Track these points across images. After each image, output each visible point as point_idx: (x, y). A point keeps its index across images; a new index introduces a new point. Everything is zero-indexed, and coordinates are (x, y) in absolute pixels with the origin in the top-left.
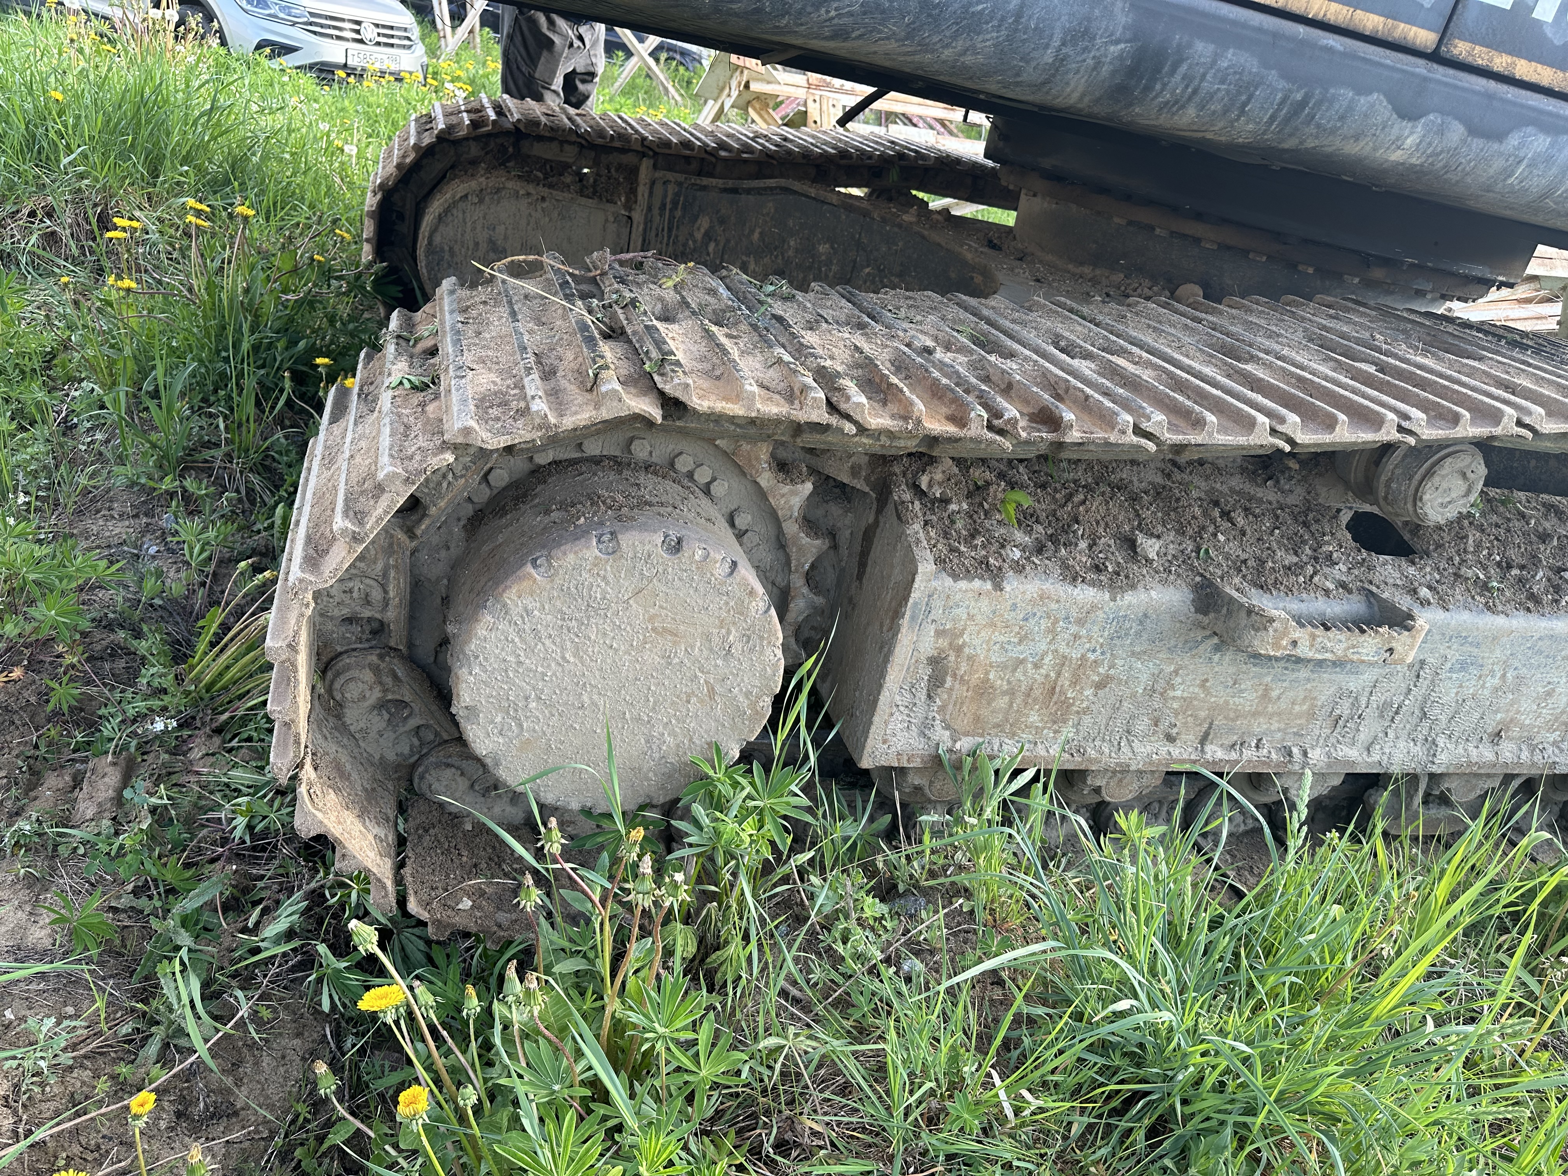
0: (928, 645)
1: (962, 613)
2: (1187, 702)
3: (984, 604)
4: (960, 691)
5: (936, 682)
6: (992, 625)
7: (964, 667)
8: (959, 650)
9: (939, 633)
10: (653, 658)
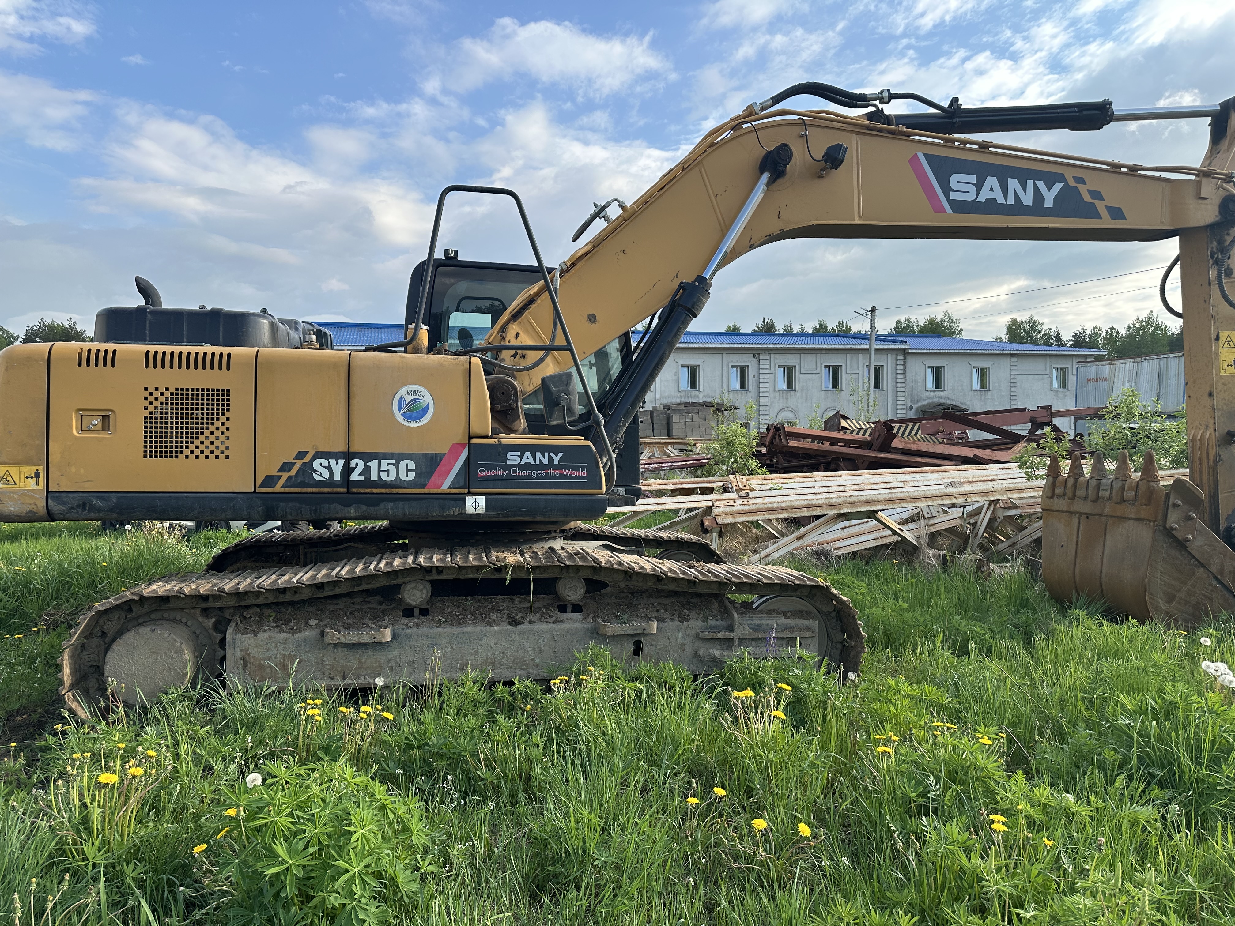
0: (239, 654)
1: (246, 643)
2: (332, 666)
3: (252, 640)
4: (253, 668)
5: (245, 666)
6: (257, 647)
7: (252, 660)
8: (249, 655)
9: (241, 651)
10: (151, 660)
